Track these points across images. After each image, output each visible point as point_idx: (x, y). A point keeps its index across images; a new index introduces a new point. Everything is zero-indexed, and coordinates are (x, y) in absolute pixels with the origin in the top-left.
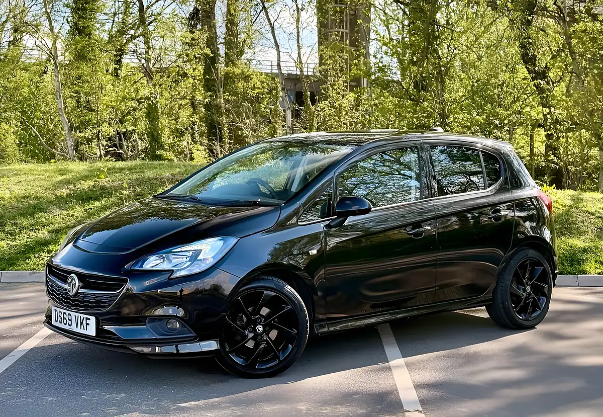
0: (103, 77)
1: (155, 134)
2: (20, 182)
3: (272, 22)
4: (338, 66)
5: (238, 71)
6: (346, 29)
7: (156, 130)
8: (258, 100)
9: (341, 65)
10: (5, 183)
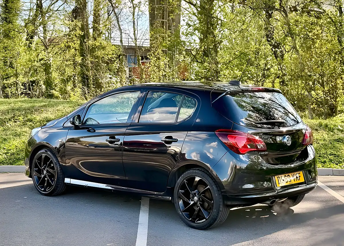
0: (20, 48)
1: (49, 82)
4: (159, 41)
5: (98, 44)
6: (166, 19)
7: (49, 79)
8: (110, 61)
9: (160, 41)
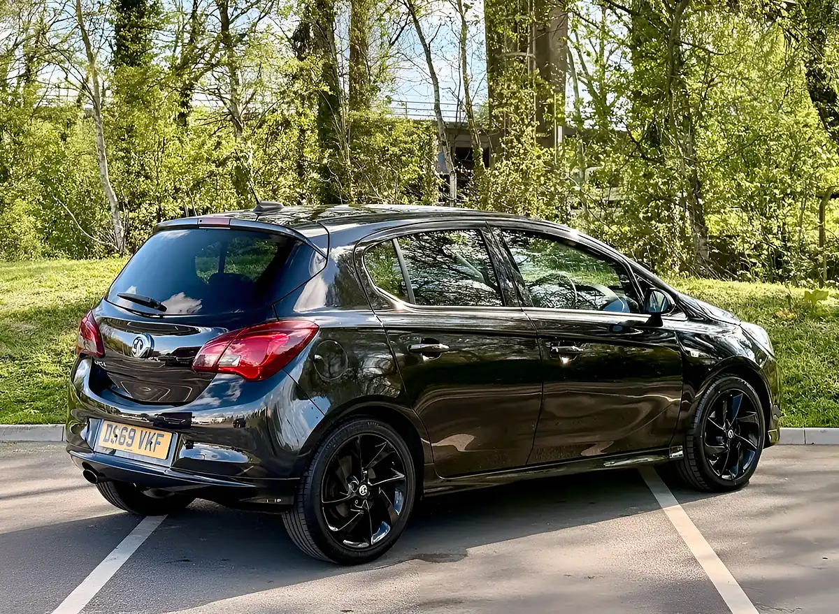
2: (77, 287)
3: (427, 42)
5: (373, 117)
6: (531, 52)
10: (53, 290)
